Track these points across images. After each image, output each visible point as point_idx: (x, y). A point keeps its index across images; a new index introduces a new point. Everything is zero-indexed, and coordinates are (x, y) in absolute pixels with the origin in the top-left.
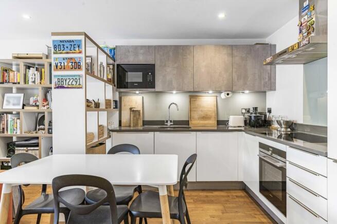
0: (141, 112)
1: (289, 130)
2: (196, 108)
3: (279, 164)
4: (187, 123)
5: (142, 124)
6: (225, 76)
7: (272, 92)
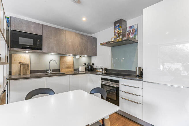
0: (29, 65)
1: (106, 72)
2: (64, 63)
3: (115, 86)
4: (59, 70)
5: (29, 73)
6: (79, 48)
7: (95, 57)
